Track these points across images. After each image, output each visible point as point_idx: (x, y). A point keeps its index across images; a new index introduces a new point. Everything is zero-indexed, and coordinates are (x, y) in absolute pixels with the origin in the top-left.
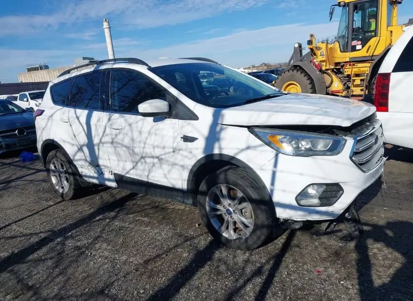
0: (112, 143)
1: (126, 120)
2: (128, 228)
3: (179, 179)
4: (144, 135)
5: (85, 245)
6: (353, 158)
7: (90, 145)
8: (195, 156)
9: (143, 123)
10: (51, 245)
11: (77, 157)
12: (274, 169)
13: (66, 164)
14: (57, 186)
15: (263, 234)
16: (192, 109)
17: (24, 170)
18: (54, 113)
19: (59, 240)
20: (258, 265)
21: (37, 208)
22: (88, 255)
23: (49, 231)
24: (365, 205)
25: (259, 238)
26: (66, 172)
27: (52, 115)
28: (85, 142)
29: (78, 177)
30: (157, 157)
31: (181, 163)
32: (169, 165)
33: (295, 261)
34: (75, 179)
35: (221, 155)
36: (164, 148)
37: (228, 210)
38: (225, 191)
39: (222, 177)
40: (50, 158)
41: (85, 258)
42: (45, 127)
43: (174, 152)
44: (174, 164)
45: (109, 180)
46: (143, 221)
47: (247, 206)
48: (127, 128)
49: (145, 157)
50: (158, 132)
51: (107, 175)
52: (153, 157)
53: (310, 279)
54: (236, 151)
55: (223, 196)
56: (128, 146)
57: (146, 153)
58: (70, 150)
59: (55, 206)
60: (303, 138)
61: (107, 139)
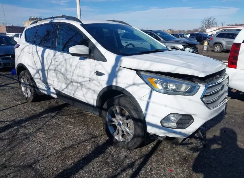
0: (55, 70)
1: (63, 57)
2: (60, 124)
3: (92, 99)
4: (73, 68)
5: (31, 133)
6: (203, 99)
7: (43, 70)
8: (101, 85)
9: (73, 60)
10: (11, 130)
11: (36, 77)
12: (149, 100)
13: (30, 80)
14: (24, 92)
15: (139, 141)
16: (103, 54)
17: (11, 80)
18: (25, 47)
19: (16, 127)
20: (133, 160)
21: (10, 105)
22: (30, 140)
23: (12, 121)
24: (211, 127)
25: (135, 143)
26: (30, 85)
27: (23, 49)
28: (40, 68)
29: (36, 89)
30: (80, 83)
31: (93, 89)
32: (86, 89)
33: (157, 161)
34: (34, 90)
35: (117, 87)
36: (84, 77)
37: (119, 123)
38: (118, 110)
39: (117, 101)
40: (22, 75)
41: (28, 142)
42: (19, 56)
43: (90, 81)
44: (89, 89)
45: (53, 93)
46: (70, 121)
47: (131, 122)
48: (64, 62)
49: (73, 82)
50: (81, 67)
51: (52, 90)
52: (77, 82)
53: (164, 175)
54: (126, 85)
55: (117, 113)
56: (64, 73)
57: (74, 80)
58: (32, 71)
59: (22, 105)
60: (171, 82)
61: (52, 67)
